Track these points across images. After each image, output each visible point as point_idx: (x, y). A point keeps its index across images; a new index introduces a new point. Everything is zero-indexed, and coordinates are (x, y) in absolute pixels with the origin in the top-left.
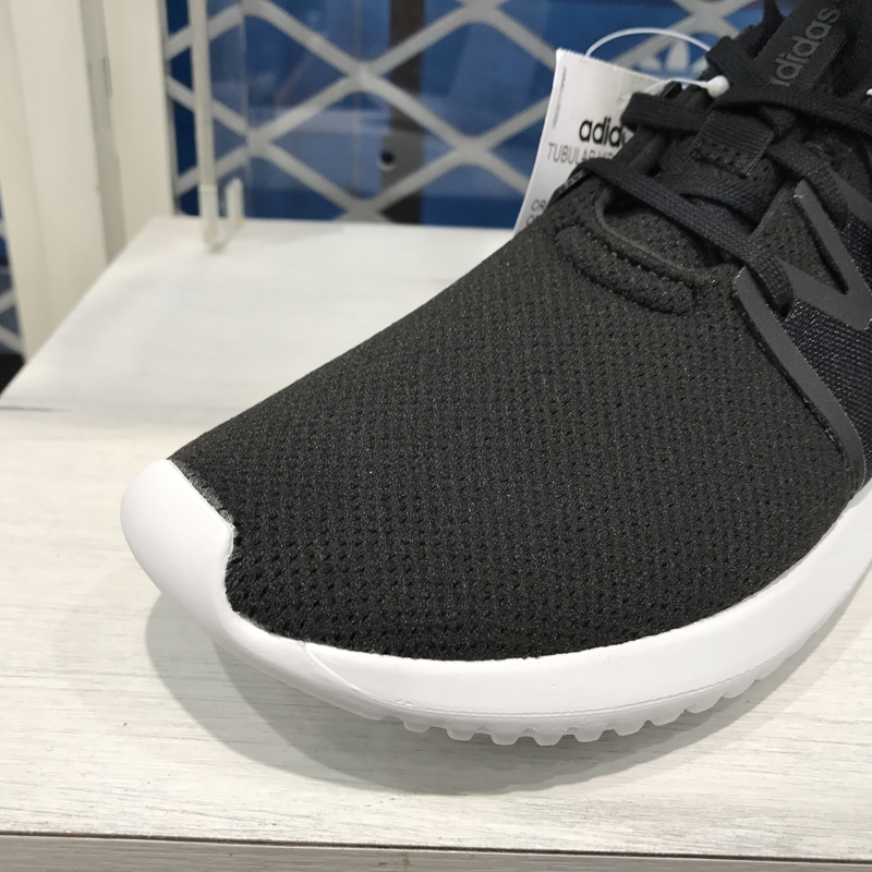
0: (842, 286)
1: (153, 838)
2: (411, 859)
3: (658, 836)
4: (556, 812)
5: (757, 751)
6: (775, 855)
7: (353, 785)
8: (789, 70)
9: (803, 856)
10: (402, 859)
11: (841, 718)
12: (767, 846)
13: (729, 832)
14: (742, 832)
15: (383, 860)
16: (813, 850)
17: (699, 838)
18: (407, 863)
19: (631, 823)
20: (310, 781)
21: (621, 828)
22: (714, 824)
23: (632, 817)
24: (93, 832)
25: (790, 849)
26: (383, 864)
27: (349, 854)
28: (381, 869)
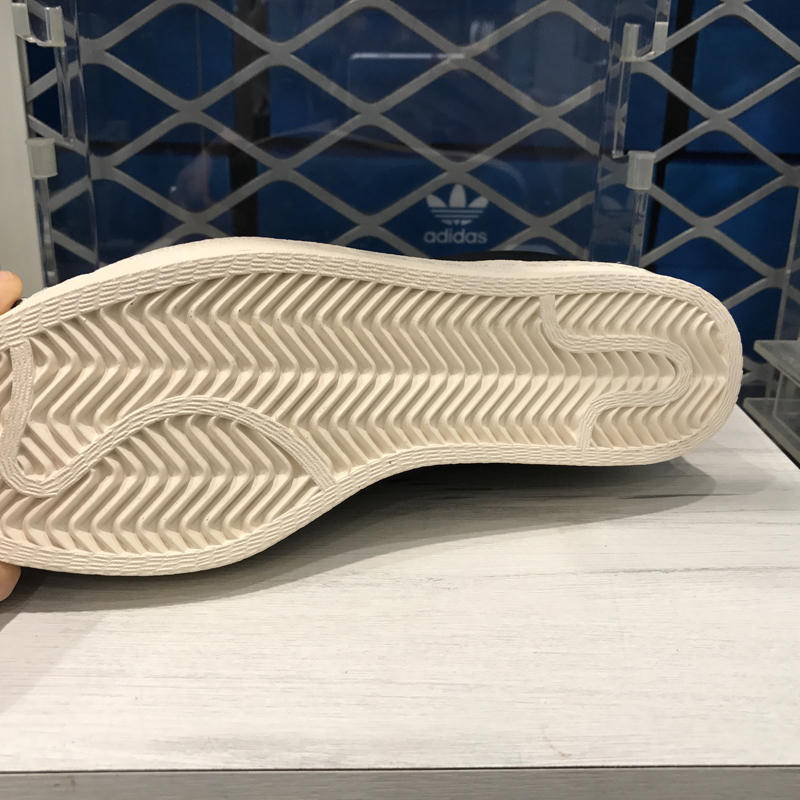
2: (76, 780)
3: (248, 759)
5: (338, 704)
6: (324, 767)
9: (342, 767)
10: (69, 780)
11: (407, 681)
12: (321, 762)
13: (298, 755)
14: (307, 754)
15: (58, 782)
16: (351, 763)
17: (277, 759)
18: (73, 783)
19: (233, 751)
21: (226, 755)
22: (290, 750)
23: (235, 748)
25: (335, 763)
26: (57, 785)
27: (32, 778)
28: (57, 789)
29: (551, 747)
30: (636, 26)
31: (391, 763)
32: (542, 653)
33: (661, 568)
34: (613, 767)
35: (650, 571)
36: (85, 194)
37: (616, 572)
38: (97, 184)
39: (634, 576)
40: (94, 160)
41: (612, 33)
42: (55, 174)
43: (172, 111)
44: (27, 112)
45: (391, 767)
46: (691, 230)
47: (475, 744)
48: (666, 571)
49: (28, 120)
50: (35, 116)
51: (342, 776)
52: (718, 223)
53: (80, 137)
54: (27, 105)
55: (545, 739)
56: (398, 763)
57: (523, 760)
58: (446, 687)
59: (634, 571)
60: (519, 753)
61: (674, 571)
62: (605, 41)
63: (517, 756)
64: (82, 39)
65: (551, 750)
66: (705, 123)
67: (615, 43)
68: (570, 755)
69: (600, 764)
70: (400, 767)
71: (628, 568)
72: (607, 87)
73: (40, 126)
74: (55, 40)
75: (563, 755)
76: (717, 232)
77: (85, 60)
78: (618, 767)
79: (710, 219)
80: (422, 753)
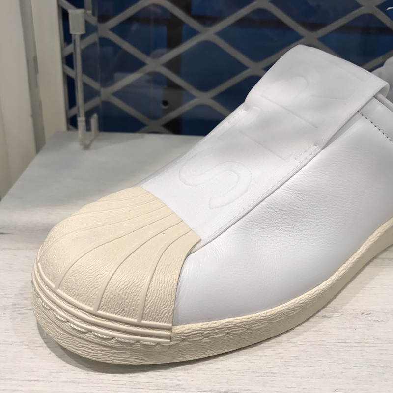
38: (101, 39)
42: (84, 32)
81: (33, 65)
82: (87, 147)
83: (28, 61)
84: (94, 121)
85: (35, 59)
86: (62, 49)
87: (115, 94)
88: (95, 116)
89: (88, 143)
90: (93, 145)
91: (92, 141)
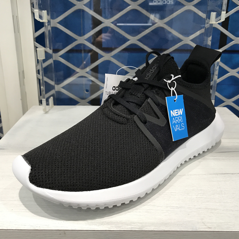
0: (159, 118)
1: (15, 230)
2: (66, 233)
3: (115, 227)
4: (96, 224)
5: (140, 212)
6: (138, 230)
7: (57, 219)
8: (148, 76)
9: (143, 230)
10: (64, 233)
11: (159, 205)
12: (137, 229)
13: (130, 226)
14: (132, 226)
15: (61, 233)
16: (146, 229)
17: (124, 228)
18: (65, 234)
20: (48, 219)
21: (109, 226)
22: (127, 225)
23: (111, 224)
24: (3, 229)
25: (141, 229)
26: (60, 234)
27: (53, 232)
28: (60, 235)
29: (205, 225)
30: (215, 13)
31: (158, 229)
32: (198, 198)
33: (231, 173)
34: (225, 232)
35: (227, 174)
36: (51, 64)
37: (217, 174)
38: (54, 61)
39: (223, 175)
40: (54, 54)
41: (207, 15)
42: (44, 58)
43: (76, 40)
44: (34, 41)
45: (158, 230)
46: (229, 73)
47: (182, 224)
48: (232, 174)
49: (34, 43)
50: (36, 42)
51: (143, 233)
52: (237, 71)
53: (50, 49)
54: (34, 39)
55: (203, 223)
56: (160, 229)
57: (197, 229)
58: (171, 207)
59: (223, 174)
60: (196, 227)
61: (235, 174)
62: (204, 18)
63: (195, 228)
64: (51, 20)
65: (205, 226)
66: (234, 41)
67: (207, 19)
68: (211, 228)
69: (221, 231)
70: (161, 230)
71: (221, 173)
72: (205, 31)
73: (38, 45)
74: (45, 20)
75: (209, 228)
76: (237, 74)
77: (52, 26)
78: (226, 232)
79: (235, 70)
80: (167, 226)
81: (22, 75)
82: (46, 112)
83: (19, 73)
84: (51, 100)
85: (23, 71)
86: (36, 66)
87: (63, 88)
88: (52, 98)
89: (47, 110)
90: (50, 112)
91: (49, 110)
